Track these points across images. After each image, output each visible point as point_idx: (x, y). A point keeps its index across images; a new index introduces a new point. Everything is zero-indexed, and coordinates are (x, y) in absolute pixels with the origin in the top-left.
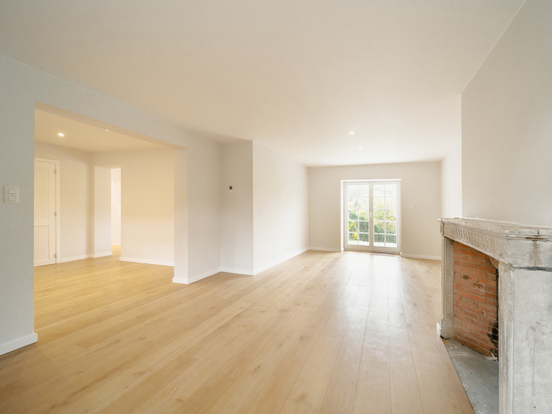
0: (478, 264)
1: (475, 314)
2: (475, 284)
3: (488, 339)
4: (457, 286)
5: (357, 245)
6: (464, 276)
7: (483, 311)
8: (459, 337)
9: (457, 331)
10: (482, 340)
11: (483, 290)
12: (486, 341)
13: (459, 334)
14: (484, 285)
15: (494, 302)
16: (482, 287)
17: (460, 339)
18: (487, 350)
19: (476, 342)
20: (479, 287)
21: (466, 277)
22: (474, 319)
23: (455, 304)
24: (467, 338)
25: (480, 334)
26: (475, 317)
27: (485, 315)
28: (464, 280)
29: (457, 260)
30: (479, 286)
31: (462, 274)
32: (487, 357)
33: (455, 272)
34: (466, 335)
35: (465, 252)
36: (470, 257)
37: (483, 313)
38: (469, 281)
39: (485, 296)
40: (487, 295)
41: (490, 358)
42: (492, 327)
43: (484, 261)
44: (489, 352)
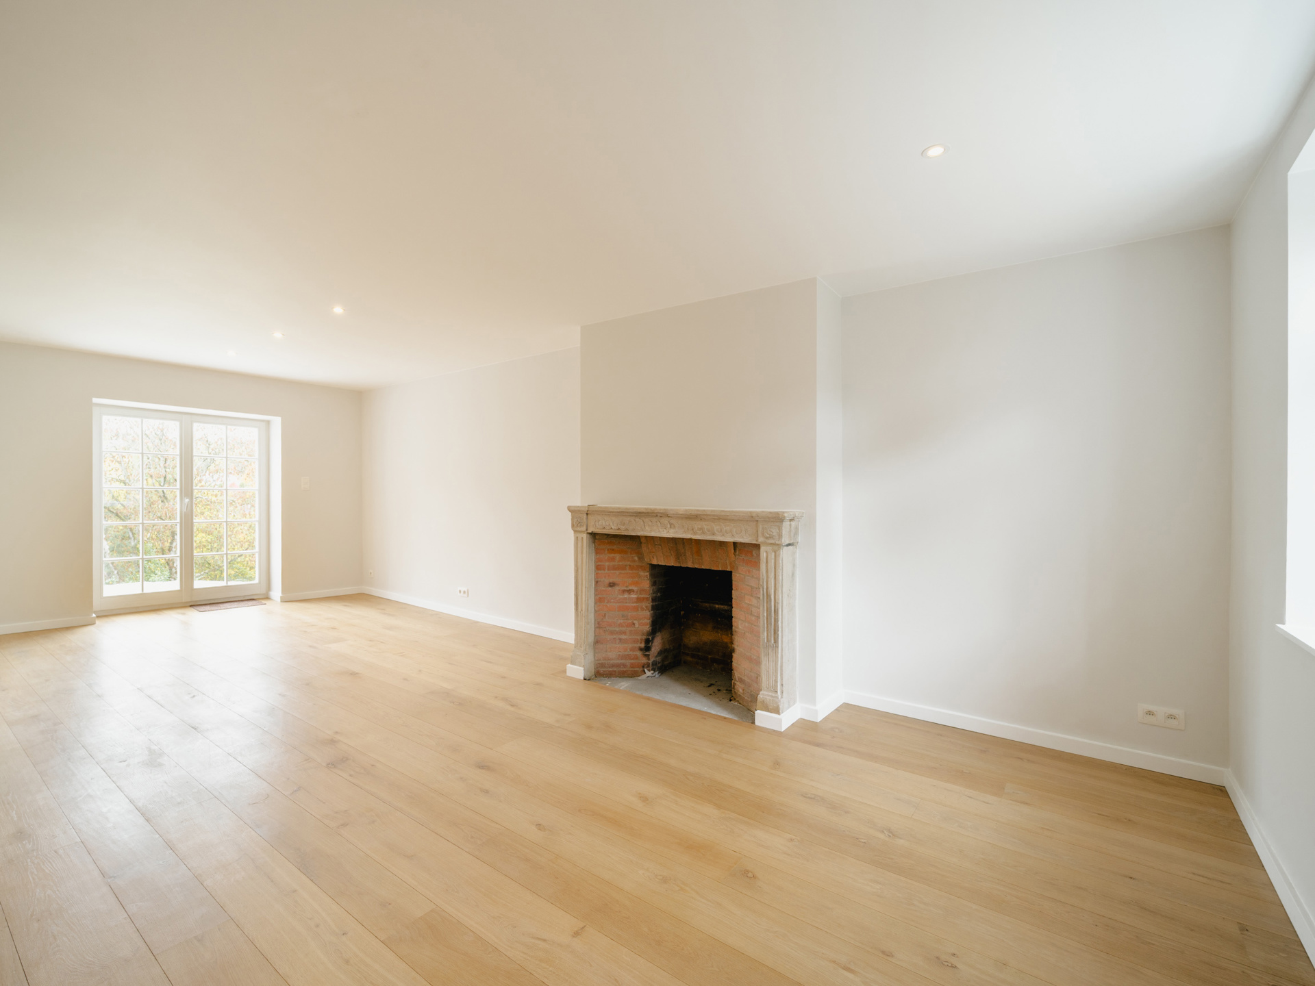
0: (628, 563)
1: (624, 629)
2: (624, 591)
3: (639, 654)
4: (599, 600)
5: (141, 594)
6: (610, 583)
7: (635, 622)
8: (602, 670)
9: (600, 662)
10: (633, 659)
11: (634, 596)
12: (637, 658)
13: (602, 665)
14: (635, 588)
15: (646, 607)
16: (633, 591)
17: (604, 671)
18: (638, 669)
19: (625, 666)
20: (629, 594)
21: (612, 585)
22: (623, 637)
23: (597, 625)
24: (613, 666)
25: (631, 653)
26: (624, 633)
27: (637, 625)
28: (610, 589)
29: (600, 563)
30: (630, 591)
31: (607, 581)
32: (640, 678)
33: (597, 582)
34: (612, 662)
35: (612, 551)
36: (618, 556)
37: (634, 624)
38: (617, 588)
39: (636, 602)
40: (639, 600)
41: (644, 677)
42: (644, 637)
43: (636, 558)
44: (641, 669)
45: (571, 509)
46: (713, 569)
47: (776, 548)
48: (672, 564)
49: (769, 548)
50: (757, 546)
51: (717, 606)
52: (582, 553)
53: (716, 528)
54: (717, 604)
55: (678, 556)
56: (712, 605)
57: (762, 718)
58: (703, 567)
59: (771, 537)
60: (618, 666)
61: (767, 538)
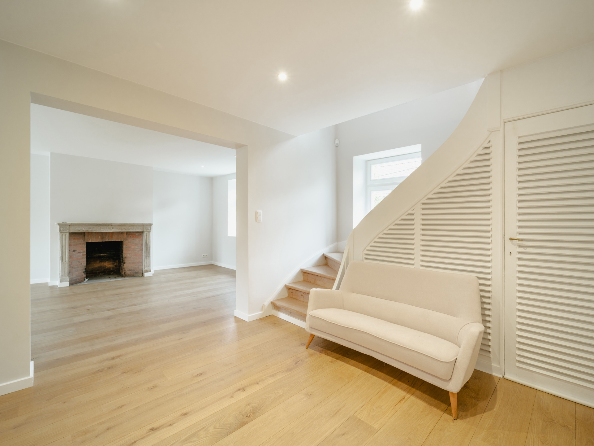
0: (80, 242)
2: (78, 253)
4: (70, 256)
9: (72, 280)
10: (81, 276)
11: (81, 254)
12: (83, 275)
14: (82, 251)
17: (72, 283)
19: (79, 279)
21: (74, 251)
22: (78, 269)
23: (70, 266)
25: (81, 274)
26: (79, 267)
27: (82, 264)
28: (74, 252)
29: (71, 244)
30: (80, 253)
31: (73, 250)
32: (84, 282)
33: (69, 251)
34: (74, 279)
35: (75, 239)
36: (76, 241)
37: (81, 264)
38: (76, 252)
39: (82, 256)
40: (83, 255)
41: (85, 281)
42: (85, 268)
43: (82, 241)
44: (84, 279)
45: (59, 224)
46: (116, 241)
47: (149, 232)
48: (99, 241)
49: (147, 232)
50: (143, 232)
51: (101, 255)
52: (66, 240)
53: (130, 228)
54: (102, 254)
55: (102, 238)
56: (99, 255)
57: (146, 275)
58: (112, 241)
59: (148, 229)
60: (76, 280)
61: (147, 230)
